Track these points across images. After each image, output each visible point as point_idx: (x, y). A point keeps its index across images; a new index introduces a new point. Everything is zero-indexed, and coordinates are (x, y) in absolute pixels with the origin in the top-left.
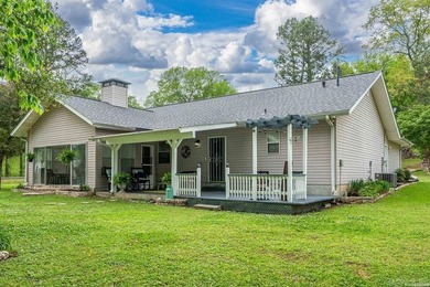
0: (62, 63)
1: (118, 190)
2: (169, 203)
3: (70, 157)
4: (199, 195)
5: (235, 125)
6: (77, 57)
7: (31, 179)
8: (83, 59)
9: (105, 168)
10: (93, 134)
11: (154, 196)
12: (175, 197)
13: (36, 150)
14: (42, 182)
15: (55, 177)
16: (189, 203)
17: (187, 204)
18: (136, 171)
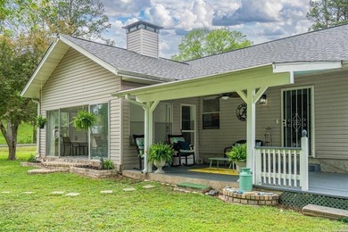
0: (86, 29)
1: (154, 168)
2: (249, 199)
3: (88, 122)
4: (305, 187)
5: (338, 66)
6: (100, 23)
7: (43, 150)
8: (106, 24)
9: (135, 137)
10: (118, 88)
11: (215, 184)
12: (255, 188)
13: (49, 113)
14: (56, 154)
15: (71, 147)
16: (286, 200)
17: (279, 202)
18: (175, 140)
